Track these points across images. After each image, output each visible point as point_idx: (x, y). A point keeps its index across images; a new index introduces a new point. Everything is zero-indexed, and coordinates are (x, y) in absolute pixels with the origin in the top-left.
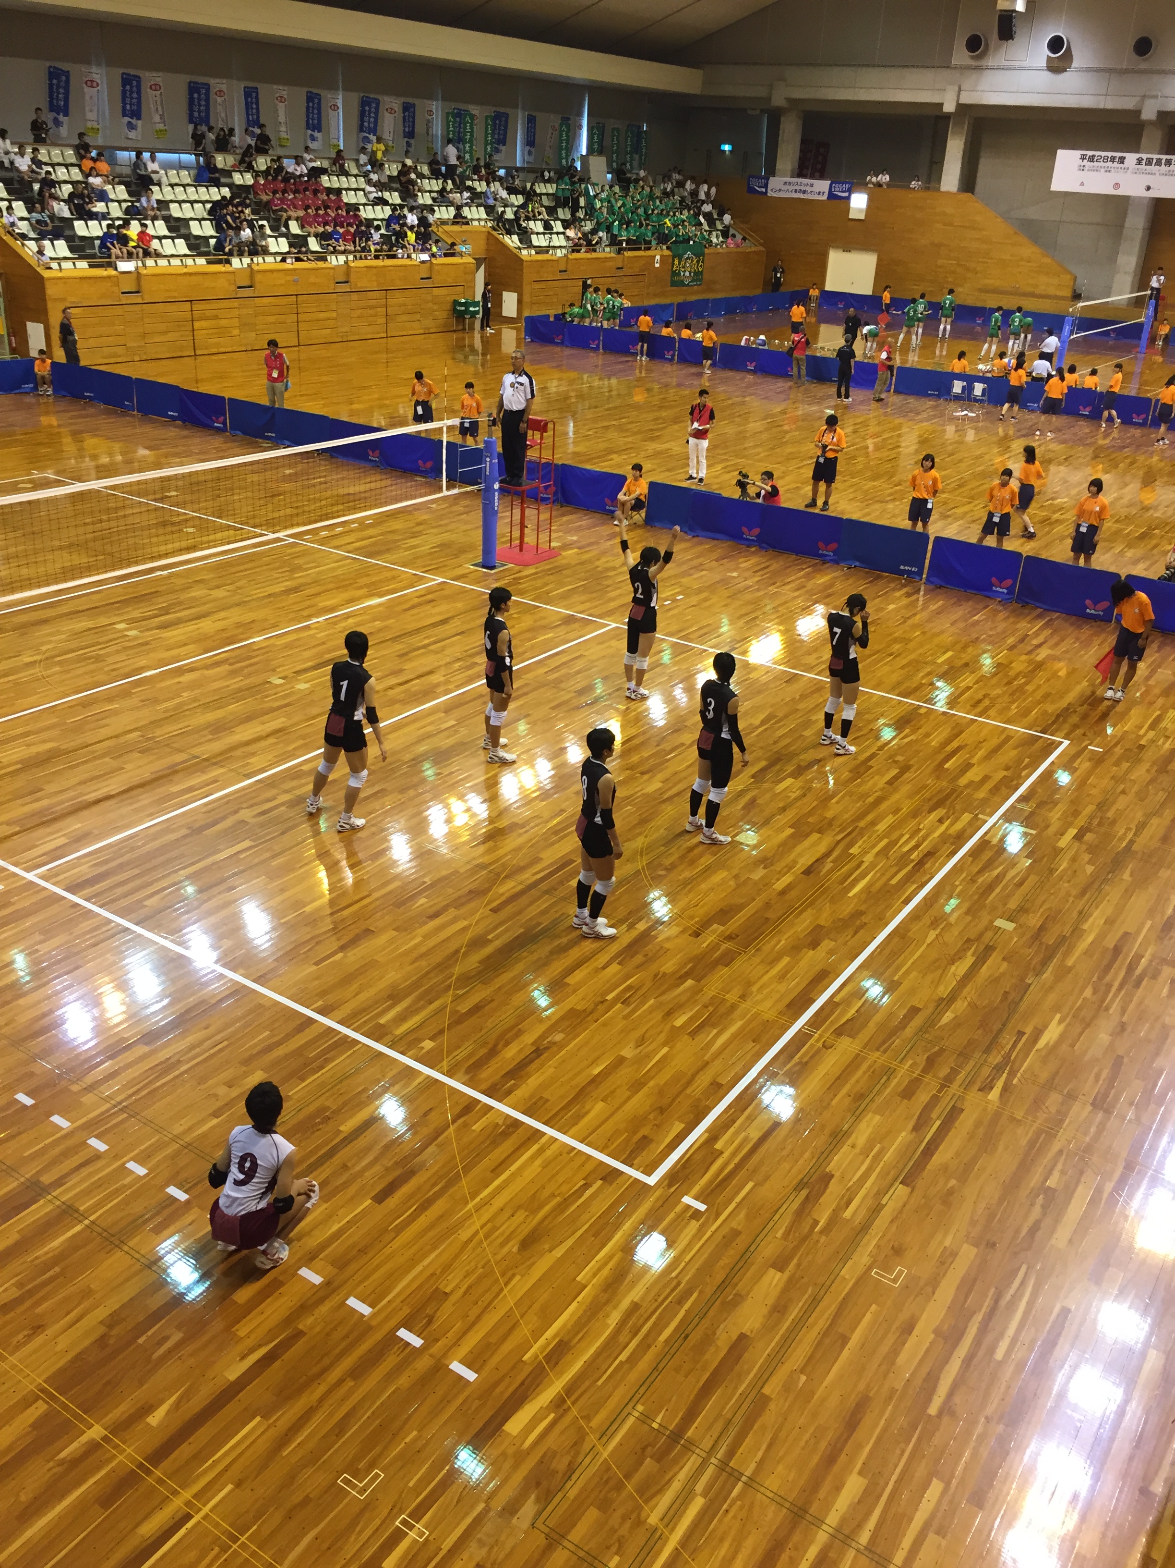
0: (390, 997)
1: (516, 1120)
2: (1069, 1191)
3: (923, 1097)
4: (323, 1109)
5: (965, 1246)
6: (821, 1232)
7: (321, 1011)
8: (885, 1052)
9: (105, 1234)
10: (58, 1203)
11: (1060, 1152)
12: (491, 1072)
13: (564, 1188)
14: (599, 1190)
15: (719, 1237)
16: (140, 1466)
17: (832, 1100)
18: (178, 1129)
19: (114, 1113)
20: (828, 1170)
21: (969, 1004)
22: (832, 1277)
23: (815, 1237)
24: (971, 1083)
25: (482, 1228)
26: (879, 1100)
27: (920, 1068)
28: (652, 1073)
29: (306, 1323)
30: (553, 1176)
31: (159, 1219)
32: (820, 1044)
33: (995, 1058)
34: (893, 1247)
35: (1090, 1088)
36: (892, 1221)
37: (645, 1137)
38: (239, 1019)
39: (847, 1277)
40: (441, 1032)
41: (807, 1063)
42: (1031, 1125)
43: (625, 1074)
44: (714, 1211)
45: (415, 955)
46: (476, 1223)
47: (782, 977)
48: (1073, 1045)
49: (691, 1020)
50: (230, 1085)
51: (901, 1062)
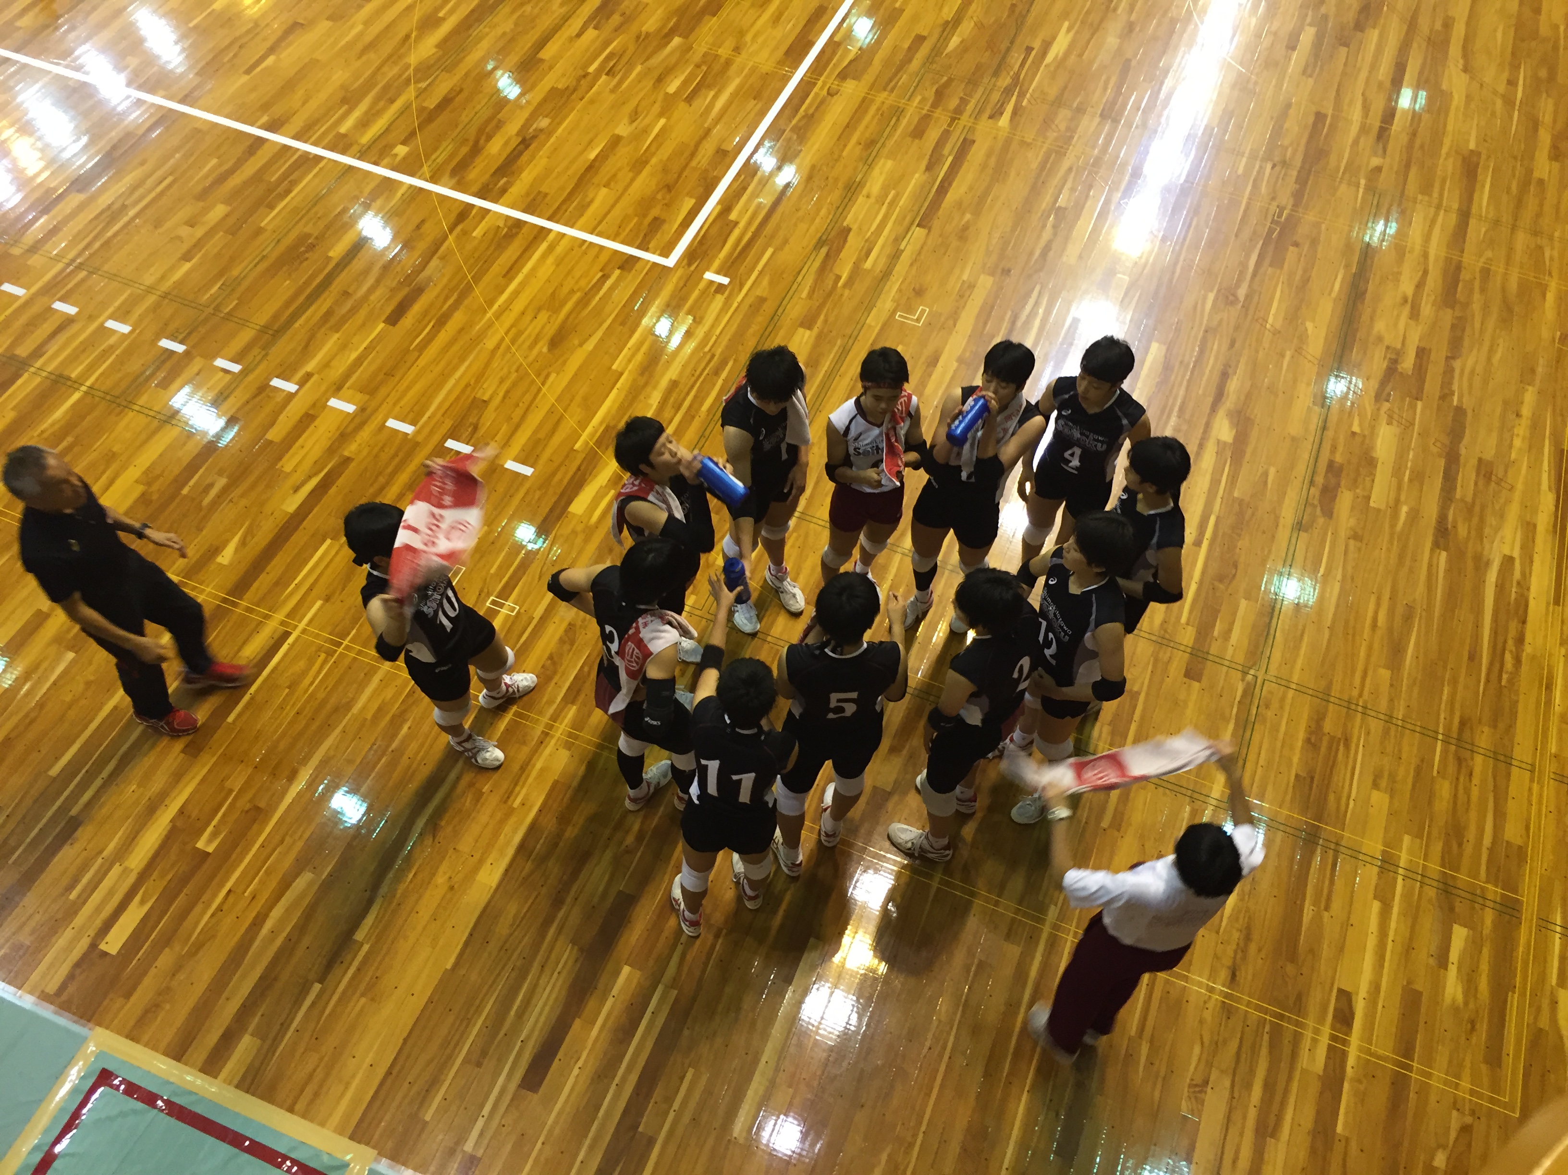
0: (344, 101)
1: (519, 221)
2: (1079, 207)
3: (933, 135)
4: (303, 238)
5: (982, 277)
6: (845, 286)
7: (270, 127)
8: (892, 91)
9: (108, 397)
10: (44, 374)
11: (1070, 169)
12: (478, 172)
13: (583, 283)
14: (619, 279)
15: (745, 307)
16: (225, 600)
17: (842, 151)
18: (149, 279)
19: (72, 272)
20: (845, 224)
21: (976, 24)
22: (859, 326)
23: (839, 291)
24: (981, 112)
25: (506, 333)
26: (891, 143)
27: (929, 104)
28: (653, 149)
29: (351, 449)
30: (569, 272)
31: (161, 375)
32: (825, 92)
33: (1005, 81)
34: (914, 289)
35: (1100, 97)
36: (911, 265)
37: (656, 219)
38: (177, 150)
39: (873, 324)
40: (413, 134)
41: (813, 115)
42: (1041, 147)
43: (623, 156)
44: (738, 283)
45: (360, 46)
46: (500, 330)
47: (776, 19)
48: (1080, 55)
49: (685, 83)
50: (191, 223)
51: (909, 100)
